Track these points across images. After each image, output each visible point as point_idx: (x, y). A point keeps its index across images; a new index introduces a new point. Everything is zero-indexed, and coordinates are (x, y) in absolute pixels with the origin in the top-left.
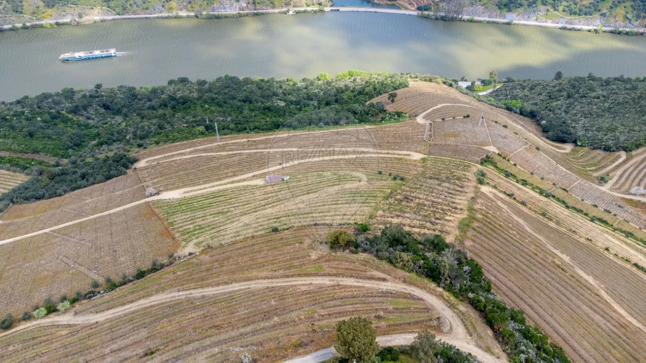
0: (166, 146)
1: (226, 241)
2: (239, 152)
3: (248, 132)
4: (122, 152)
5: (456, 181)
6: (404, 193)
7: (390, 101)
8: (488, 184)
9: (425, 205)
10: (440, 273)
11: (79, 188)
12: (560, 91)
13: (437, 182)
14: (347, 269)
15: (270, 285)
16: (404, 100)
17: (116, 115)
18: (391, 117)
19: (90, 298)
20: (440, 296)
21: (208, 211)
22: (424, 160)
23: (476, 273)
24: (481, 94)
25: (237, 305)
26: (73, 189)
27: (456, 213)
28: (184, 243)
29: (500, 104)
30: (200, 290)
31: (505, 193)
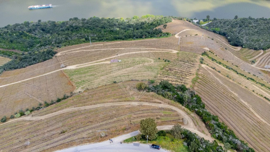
0: (69, 47)
1: (94, 87)
2: (100, 49)
3: (103, 41)
4: (50, 49)
5: (191, 62)
6: (169, 67)
7: (164, 28)
8: (205, 63)
9: (178, 72)
10: (183, 101)
11: (32, 64)
12: (236, 24)
13: (183, 63)
14: (145, 99)
15: (113, 105)
16: (170, 27)
17: (47, 33)
18: (164, 35)
19: (38, 110)
20: (184, 110)
21: (87, 74)
22: (178, 53)
23: (199, 100)
24: (202, 25)
25: (99, 113)
26: (30, 65)
27: (191, 76)
28: (77, 87)
29: (210, 29)
30: (84, 107)
31: (212, 67)
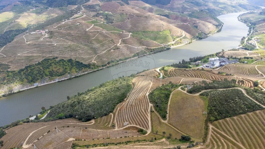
12: (74, 103)
16: (8, 141)
24: (43, 118)
29: (55, 118)
